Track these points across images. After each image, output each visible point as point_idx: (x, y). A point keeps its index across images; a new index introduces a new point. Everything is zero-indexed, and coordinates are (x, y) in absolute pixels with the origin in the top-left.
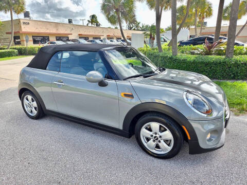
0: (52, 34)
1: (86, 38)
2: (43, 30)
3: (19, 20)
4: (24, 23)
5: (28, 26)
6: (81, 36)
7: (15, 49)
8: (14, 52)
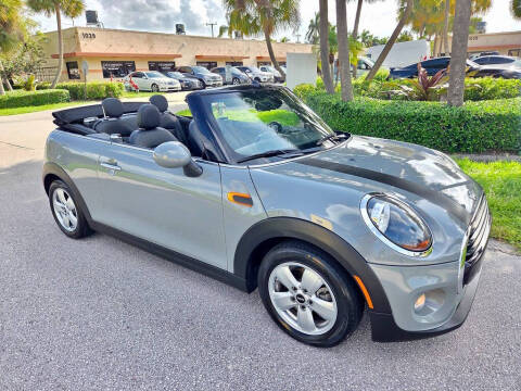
0: (141, 57)
1: (211, 65)
2: (122, 49)
3: (75, 30)
4: (85, 36)
5: (94, 41)
6: (200, 61)
7: (66, 88)
8: (60, 94)
